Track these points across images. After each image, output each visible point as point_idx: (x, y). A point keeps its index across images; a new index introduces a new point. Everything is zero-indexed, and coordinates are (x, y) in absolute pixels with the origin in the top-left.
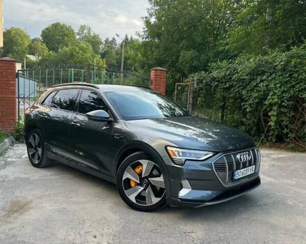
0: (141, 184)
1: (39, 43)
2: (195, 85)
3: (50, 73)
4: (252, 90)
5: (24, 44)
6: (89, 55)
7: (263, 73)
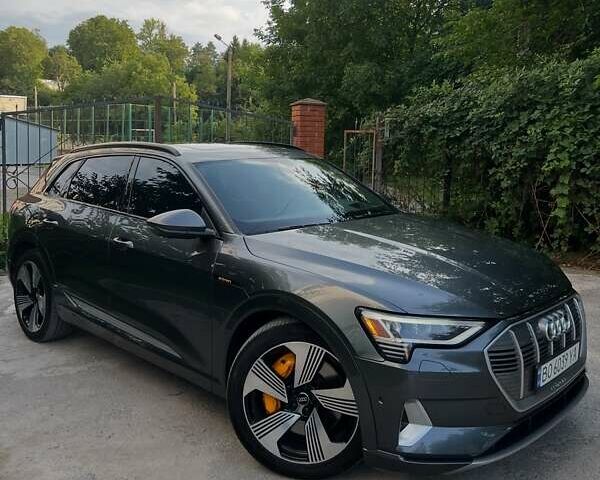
0: (290, 407)
1: (65, 56)
2: (387, 134)
3: (86, 115)
4: (511, 142)
5: (34, 58)
6: (160, 76)
7: (532, 105)
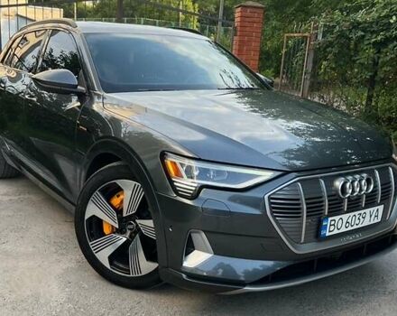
2: (320, 37)
